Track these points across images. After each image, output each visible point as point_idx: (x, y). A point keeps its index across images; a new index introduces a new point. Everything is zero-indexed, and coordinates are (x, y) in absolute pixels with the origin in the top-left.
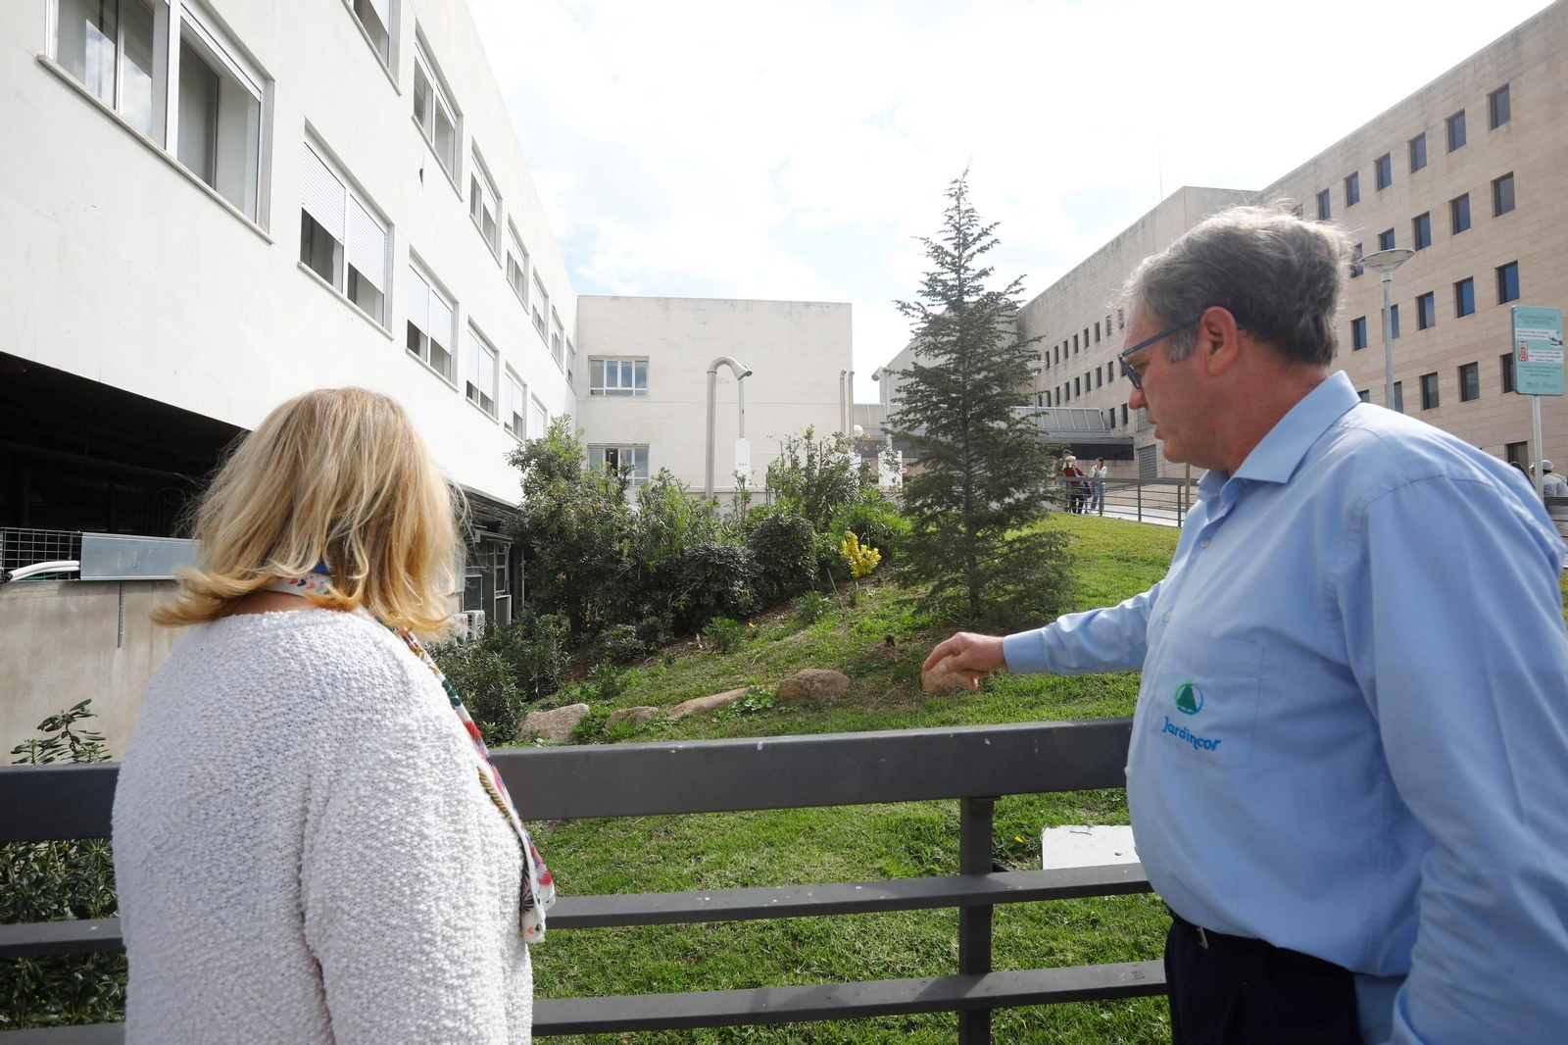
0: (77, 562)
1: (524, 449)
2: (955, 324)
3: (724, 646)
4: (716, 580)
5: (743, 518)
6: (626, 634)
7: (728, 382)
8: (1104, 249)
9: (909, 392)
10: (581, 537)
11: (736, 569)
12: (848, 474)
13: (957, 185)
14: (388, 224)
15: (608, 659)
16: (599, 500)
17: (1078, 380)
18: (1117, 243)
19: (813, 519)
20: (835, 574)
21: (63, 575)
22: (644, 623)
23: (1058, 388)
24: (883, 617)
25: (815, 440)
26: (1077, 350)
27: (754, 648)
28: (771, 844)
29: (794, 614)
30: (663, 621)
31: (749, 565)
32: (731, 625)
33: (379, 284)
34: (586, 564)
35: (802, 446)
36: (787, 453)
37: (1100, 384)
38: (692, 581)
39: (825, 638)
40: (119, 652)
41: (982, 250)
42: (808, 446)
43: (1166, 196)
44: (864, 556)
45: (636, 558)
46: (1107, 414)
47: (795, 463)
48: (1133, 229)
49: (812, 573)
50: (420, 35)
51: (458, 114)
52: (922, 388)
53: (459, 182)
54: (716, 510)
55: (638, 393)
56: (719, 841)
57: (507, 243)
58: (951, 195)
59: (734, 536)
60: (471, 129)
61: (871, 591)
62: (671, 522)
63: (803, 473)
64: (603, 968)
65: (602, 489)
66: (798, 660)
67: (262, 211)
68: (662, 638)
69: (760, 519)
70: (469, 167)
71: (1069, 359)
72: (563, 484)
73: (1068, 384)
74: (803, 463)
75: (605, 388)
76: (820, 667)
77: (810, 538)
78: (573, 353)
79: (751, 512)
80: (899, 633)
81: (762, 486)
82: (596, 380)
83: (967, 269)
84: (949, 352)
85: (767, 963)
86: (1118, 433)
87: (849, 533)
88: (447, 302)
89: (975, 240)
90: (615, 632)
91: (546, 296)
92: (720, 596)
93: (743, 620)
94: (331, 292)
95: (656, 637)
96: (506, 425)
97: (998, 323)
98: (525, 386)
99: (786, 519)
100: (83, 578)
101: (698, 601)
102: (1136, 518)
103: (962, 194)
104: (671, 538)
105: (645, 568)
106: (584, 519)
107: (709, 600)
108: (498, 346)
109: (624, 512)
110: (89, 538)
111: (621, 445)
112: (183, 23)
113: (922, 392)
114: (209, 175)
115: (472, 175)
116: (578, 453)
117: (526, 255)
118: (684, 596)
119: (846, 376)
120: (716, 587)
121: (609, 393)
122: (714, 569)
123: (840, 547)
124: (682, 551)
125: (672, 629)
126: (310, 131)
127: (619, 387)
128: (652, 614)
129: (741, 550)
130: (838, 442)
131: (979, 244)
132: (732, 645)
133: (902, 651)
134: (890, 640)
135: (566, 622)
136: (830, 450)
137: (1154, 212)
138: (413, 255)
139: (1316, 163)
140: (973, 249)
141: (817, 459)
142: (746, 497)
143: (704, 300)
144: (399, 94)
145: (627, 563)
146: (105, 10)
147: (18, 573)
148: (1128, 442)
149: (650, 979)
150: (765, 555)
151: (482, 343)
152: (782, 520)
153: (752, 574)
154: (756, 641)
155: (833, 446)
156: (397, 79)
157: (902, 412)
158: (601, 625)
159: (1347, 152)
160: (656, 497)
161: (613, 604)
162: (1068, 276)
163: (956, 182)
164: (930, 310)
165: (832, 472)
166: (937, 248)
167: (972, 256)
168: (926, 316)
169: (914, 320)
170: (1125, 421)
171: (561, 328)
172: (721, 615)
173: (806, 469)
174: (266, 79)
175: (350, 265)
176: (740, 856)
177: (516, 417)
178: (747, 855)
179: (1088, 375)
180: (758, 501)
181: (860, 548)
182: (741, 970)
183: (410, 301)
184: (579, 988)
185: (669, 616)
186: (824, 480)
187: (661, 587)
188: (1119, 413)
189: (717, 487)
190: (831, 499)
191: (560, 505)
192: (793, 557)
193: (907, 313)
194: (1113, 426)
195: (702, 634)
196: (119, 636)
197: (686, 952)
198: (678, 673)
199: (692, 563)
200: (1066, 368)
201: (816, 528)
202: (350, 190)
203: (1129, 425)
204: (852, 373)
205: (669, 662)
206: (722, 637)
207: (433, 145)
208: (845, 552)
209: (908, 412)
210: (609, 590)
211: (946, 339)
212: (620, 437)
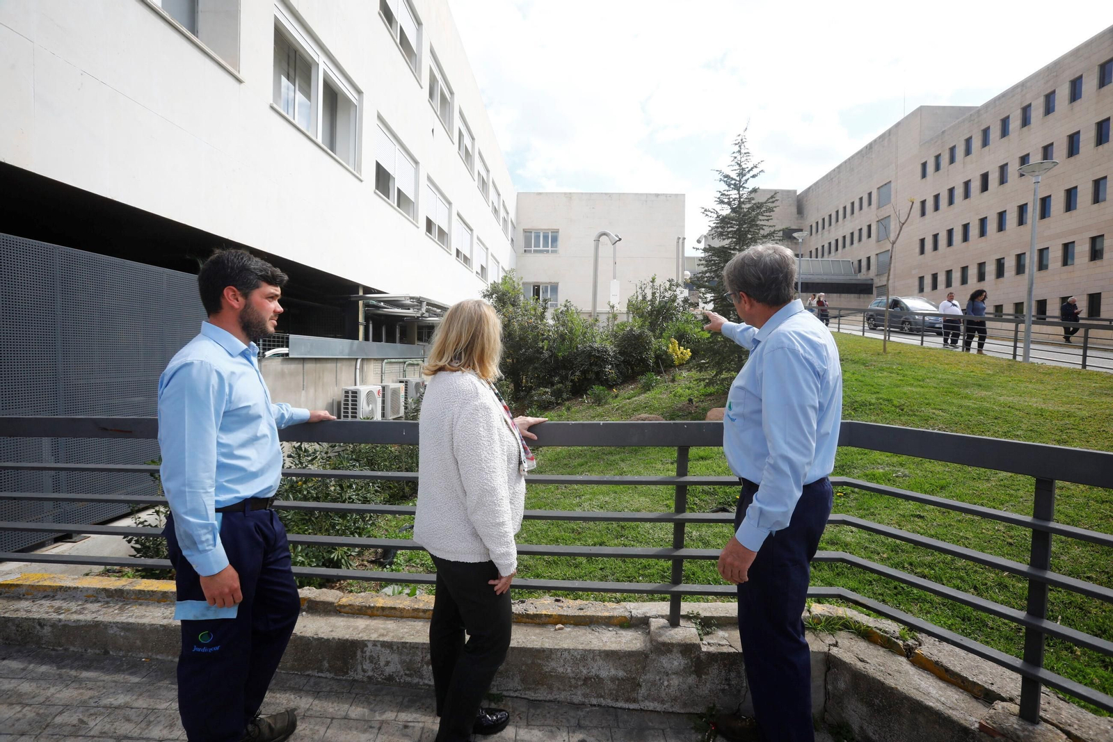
0: (287, 349)
1: (489, 289)
2: (736, 221)
3: (599, 401)
4: (596, 365)
5: (613, 329)
6: (545, 393)
7: (607, 244)
8: (861, 151)
9: (706, 261)
10: (521, 339)
11: (607, 359)
12: (676, 304)
13: (740, 138)
14: (416, 163)
15: (535, 407)
16: (531, 318)
17: (837, 241)
18: (870, 147)
19: (653, 331)
20: (664, 364)
21: (283, 355)
22: (555, 387)
23: (823, 246)
24: (689, 388)
25: (657, 283)
26: (837, 221)
27: (615, 403)
28: (616, 493)
29: (639, 386)
30: (566, 387)
31: (615, 357)
32: (603, 390)
33: (411, 197)
34: (523, 354)
35: (649, 287)
36: (640, 291)
37: (852, 243)
38: (582, 365)
39: (655, 398)
40: (303, 392)
41: (754, 176)
42: (653, 287)
43: (906, 114)
44: (682, 353)
45: (551, 351)
46: (856, 263)
47: (644, 297)
48: (882, 137)
49: (651, 362)
50: (432, 52)
51: (452, 93)
52: (716, 258)
53: (452, 133)
54: (597, 324)
55: (552, 252)
56: (590, 491)
57: (478, 165)
58: (736, 144)
59: (606, 340)
60: (458, 102)
61: (685, 374)
62: (571, 332)
63: (649, 303)
64: (537, 535)
65: (533, 312)
66: (639, 410)
67: (358, 166)
68: (565, 396)
69: (623, 330)
70: (457, 123)
71: (832, 227)
72: (511, 309)
73: (830, 244)
74: (649, 297)
75: (533, 248)
76: (651, 414)
77: (650, 342)
78: (514, 227)
79: (618, 325)
80: (697, 397)
81: (625, 310)
82: (528, 244)
83: (744, 188)
84: (731, 238)
85: (609, 536)
86: (863, 276)
87: (673, 340)
88: (444, 202)
89: (749, 171)
90: (539, 392)
91: (499, 195)
92: (597, 374)
93: (610, 387)
94: (389, 204)
95: (561, 395)
96: (477, 273)
97: (761, 220)
98: (487, 249)
99: (637, 331)
100: (290, 356)
101: (585, 376)
102: (861, 334)
103: (743, 143)
104: (571, 340)
105: (556, 357)
106: (522, 328)
107: (591, 376)
108: (473, 227)
109: (545, 325)
110: (292, 337)
111: (542, 283)
112: (325, 73)
113: (714, 261)
114: (332, 147)
115: (460, 130)
116: (519, 290)
117: (488, 171)
118: (578, 373)
119: (681, 241)
120: (595, 369)
121: (535, 251)
122: (595, 359)
123: (668, 348)
124: (577, 347)
125: (571, 391)
126: (380, 118)
127: (541, 248)
128: (559, 383)
129: (611, 348)
130: (671, 285)
131: (752, 173)
132: (603, 401)
133: (696, 407)
134: (690, 400)
135: (512, 386)
136: (666, 289)
137: (898, 125)
138: (429, 179)
139: (1023, 85)
140: (748, 176)
141: (657, 295)
142: (615, 317)
143: (593, 193)
144: (422, 88)
145: (546, 354)
146: (290, 69)
147: (268, 353)
148: (870, 282)
149: (557, 539)
150: (624, 351)
151: (464, 225)
152: (634, 331)
153: (616, 362)
154: (617, 399)
155: (667, 287)
156: (421, 79)
157: (702, 272)
158: (531, 388)
159: (1048, 75)
160: (564, 316)
161: (538, 376)
162: (834, 170)
163: (739, 135)
164: (720, 213)
165: (666, 303)
166: (727, 176)
167: (746, 181)
168: (718, 217)
169: (712, 219)
170: (869, 268)
171: (507, 213)
172: (598, 384)
173: (651, 301)
174: (359, 92)
175: (398, 188)
176: (601, 497)
177: (482, 267)
178: (604, 497)
179: (844, 237)
180: (622, 319)
181: (679, 349)
182: (597, 537)
183: (428, 206)
184: (526, 541)
185: (569, 384)
186: (661, 307)
187: (565, 368)
188: (864, 263)
189: (599, 309)
190: (665, 319)
191: (509, 321)
192: (640, 353)
193: (707, 215)
194: (860, 271)
195: (586, 394)
196: (303, 385)
197: (573, 531)
198: (573, 415)
199: (582, 355)
200: (829, 233)
201: (654, 336)
202: (398, 146)
203: (870, 271)
204: (684, 239)
205: (568, 409)
206: (598, 396)
207: (439, 113)
208: (670, 350)
209: (706, 272)
210: (536, 368)
211: (730, 229)
212: (542, 278)
